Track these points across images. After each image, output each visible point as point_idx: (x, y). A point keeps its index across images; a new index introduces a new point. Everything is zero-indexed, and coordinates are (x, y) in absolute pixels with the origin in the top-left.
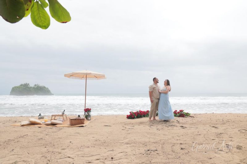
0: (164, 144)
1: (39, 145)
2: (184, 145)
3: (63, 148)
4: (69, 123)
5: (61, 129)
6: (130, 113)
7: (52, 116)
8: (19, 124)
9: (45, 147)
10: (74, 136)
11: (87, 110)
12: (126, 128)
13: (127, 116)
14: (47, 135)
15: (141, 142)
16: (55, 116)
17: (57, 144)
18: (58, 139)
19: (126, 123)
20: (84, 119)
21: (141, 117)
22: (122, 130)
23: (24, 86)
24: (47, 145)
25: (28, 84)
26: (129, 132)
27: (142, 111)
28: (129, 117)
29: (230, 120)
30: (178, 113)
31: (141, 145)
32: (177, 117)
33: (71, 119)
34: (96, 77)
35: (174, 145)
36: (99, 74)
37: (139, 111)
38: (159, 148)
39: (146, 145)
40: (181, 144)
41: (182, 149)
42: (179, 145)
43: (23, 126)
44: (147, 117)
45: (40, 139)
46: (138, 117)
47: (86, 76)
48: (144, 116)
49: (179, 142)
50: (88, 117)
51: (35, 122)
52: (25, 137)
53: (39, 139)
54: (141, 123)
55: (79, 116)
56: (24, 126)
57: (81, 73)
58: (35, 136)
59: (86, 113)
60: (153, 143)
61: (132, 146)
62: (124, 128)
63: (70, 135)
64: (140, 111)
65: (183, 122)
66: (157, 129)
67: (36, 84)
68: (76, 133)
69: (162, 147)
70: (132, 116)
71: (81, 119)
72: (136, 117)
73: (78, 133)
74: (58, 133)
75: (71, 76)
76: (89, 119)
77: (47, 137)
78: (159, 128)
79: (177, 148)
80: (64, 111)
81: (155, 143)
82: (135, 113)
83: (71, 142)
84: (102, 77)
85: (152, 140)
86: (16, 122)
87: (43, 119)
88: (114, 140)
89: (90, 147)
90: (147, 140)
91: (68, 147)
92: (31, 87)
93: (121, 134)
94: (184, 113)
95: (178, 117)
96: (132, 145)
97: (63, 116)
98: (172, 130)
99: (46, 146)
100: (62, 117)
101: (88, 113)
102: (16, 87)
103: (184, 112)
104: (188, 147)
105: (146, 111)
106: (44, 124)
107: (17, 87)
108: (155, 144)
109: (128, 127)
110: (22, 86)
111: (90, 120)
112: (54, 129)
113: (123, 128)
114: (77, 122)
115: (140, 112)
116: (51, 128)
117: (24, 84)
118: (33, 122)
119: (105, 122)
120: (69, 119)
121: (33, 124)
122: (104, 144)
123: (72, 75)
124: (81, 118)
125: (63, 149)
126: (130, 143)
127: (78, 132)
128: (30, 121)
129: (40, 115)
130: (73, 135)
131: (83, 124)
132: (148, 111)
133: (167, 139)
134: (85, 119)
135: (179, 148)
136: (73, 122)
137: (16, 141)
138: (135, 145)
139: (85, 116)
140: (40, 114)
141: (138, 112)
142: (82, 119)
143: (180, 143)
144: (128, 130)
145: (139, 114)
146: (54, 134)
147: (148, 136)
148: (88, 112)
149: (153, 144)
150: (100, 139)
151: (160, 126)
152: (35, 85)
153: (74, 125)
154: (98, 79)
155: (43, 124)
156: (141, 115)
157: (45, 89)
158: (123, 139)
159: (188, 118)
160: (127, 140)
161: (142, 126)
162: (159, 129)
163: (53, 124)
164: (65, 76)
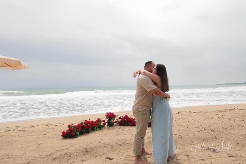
6: (69, 126)
13: (63, 133)
21: (87, 132)
27: (89, 122)
28: (67, 135)
37: (84, 122)
44: (97, 130)
46: (82, 134)
48: (93, 130)
64: (86, 121)
70: (71, 133)
72: (78, 134)
82: (78, 127)
105: (96, 121)
141: (81, 123)
145: (85, 128)
156: (88, 128)
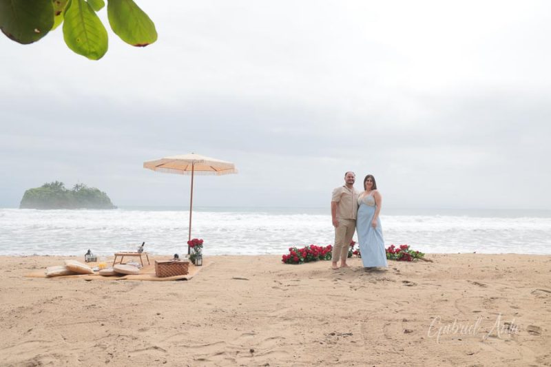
0: (366, 319)
1: (88, 320)
2: (412, 323)
3: (141, 327)
4: (154, 272)
5: (137, 285)
6: (290, 250)
7: (116, 255)
8: (42, 273)
9: (103, 325)
10: (166, 300)
11: (195, 244)
12: (281, 284)
13: (284, 257)
14: (104, 298)
15: (316, 316)
16: (123, 255)
17: (129, 319)
18: (130, 307)
19: (281, 273)
20: (187, 263)
21: (314, 260)
22: (273, 288)
23: (51, 188)
24: (105, 320)
25: (61, 184)
26: (288, 293)
27: (316, 247)
28: (288, 260)
29: (512, 270)
30: (398, 251)
31: (316, 322)
32: (394, 260)
33: (159, 264)
34: (214, 169)
35: (389, 322)
36: (223, 164)
37: (309, 246)
38: (357, 330)
39: (327, 323)
40: (405, 320)
41: (407, 332)
42: (400, 323)
43: (50, 276)
44: (328, 260)
45: (90, 306)
46: (307, 260)
47: (191, 167)
48: (322, 258)
49: (400, 316)
50: (195, 258)
51: (78, 268)
52: (56, 301)
53: (88, 307)
54: (315, 273)
55: (176, 256)
56: (54, 278)
57: (182, 160)
58: (79, 300)
59: (192, 250)
60: (342, 317)
61: (296, 325)
62: (277, 284)
63: (157, 300)
64: (312, 246)
65: (408, 271)
66: (351, 287)
67: (79, 184)
68: (171, 294)
69: (363, 328)
70: (293, 258)
71: (180, 264)
72: (302, 260)
73: (174, 294)
74: (129, 292)
75: (158, 166)
76: (199, 262)
77: (106, 301)
78: (356, 285)
79: (397, 330)
80: (143, 245)
81: (346, 318)
82: (301, 251)
83: (158, 314)
84: (229, 169)
85: (341, 312)
86: (34, 268)
87: (96, 261)
88: (256, 311)
89: (203, 326)
90: (329, 311)
91: (153, 324)
92: (67, 191)
93: (270, 296)
94: (410, 251)
95: (397, 260)
96: (295, 322)
97: (140, 256)
98: (385, 289)
99: (103, 323)
100: (138, 258)
101: (196, 250)
102: (34, 189)
103: (410, 249)
104: (421, 327)
106: (98, 273)
107: (37, 191)
108: (346, 320)
109: (286, 282)
110: (48, 189)
111: (201, 265)
112: (121, 284)
113: (274, 283)
114: (172, 270)
115: (313, 248)
116: (114, 283)
117: (53, 184)
118: (74, 268)
119: (235, 271)
120: (154, 263)
121: (73, 272)
122: (233, 319)
123: (160, 165)
124: (182, 261)
125: (142, 330)
126: (290, 317)
127: (174, 292)
128: (68, 267)
129: (89, 253)
130: (162, 300)
131: (186, 273)
132: (329, 247)
133: (373, 309)
134: (191, 263)
135: (401, 328)
136: (164, 268)
137: (37, 309)
138: (301, 321)
139: (189, 256)
140: (89, 251)
141: (307, 248)
142: (184, 263)
143: (402, 318)
144: (287, 288)
145: (311, 253)
146: (122, 295)
147: (332, 302)
148: (196, 247)
149: (344, 319)
150: (224, 309)
151: (358, 280)
152: (77, 186)
153: (164, 277)
154: (219, 174)
155: (95, 273)
156: (316, 255)
157: (99, 196)
158: (275, 309)
159: (418, 263)
160: (285, 310)
161: (316, 280)
162: (354, 286)
163: (119, 274)
164: (146, 165)
